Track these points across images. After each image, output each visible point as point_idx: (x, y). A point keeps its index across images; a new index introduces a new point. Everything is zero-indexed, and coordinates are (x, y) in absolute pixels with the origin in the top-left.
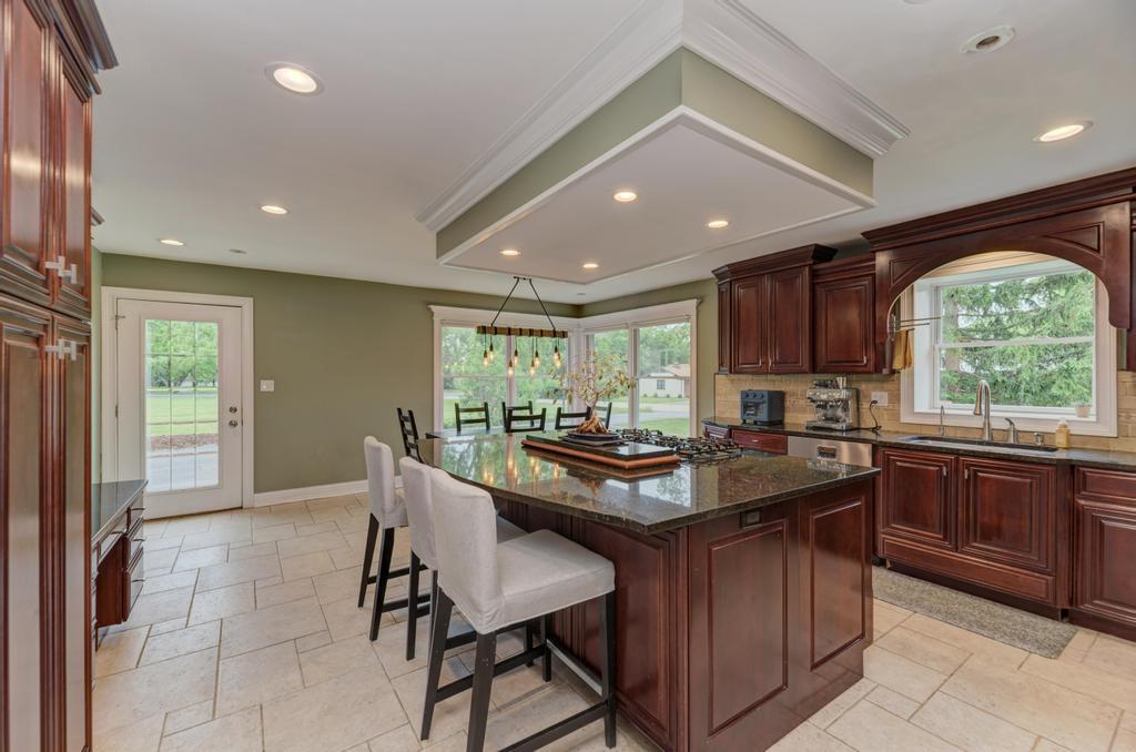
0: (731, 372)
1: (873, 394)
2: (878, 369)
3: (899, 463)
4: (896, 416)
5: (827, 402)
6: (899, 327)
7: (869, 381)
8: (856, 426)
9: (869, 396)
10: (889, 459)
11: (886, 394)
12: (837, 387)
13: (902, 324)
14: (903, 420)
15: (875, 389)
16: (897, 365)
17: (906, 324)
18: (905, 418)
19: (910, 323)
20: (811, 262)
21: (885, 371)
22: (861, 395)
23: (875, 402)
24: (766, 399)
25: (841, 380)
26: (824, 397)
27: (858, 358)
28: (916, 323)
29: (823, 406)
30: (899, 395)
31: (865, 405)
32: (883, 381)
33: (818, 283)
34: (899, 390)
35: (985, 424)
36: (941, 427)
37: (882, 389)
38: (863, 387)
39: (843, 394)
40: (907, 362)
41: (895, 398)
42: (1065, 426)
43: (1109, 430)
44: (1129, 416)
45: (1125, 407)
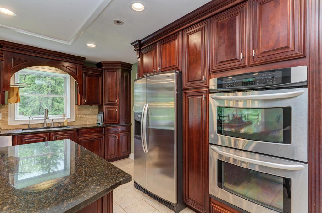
4: (6, 123)
11: (1, 113)
14: (10, 124)
30: (8, 114)
34: (8, 111)
36: (29, 125)
41: (6, 115)
42: (67, 120)
43: (73, 120)
44: (77, 116)
45: (76, 114)
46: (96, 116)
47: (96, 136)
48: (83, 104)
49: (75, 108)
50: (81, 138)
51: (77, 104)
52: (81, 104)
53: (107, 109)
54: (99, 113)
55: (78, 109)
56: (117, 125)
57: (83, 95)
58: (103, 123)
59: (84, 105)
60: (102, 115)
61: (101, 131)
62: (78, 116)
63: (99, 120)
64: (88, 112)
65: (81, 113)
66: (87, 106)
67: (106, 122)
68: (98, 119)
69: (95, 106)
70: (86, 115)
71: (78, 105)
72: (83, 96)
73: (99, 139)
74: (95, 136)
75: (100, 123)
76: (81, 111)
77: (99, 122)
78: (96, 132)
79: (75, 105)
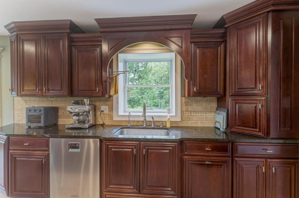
0: (18, 95)
1: (102, 107)
2: (103, 95)
3: (113, 149)
4: (111, 117)
5: (79, 113)
6: (112, 74)
7: (100, 101)
8: (94, 124)
9: (100, 108)
10: (108, 147)
11: (107, 107)
12: (84, 104)
13: (114, 73)
14: (114, 119)
15: (102, 105)
16: (112, 93)
17: (115, 73)
18: (115, 118)
19: (117, 73)
20: (69, 31)
21: (107, 96)
22: (97, 108)
23: (103, 111)
24: (42, 112)
25: (86, 101)
26: (77, 110)
27: (94, 89)
28: (119, 73)
29: (77, 115)
30: (113, 107)
31: (98, 113)
32: (106, 101)
33: (73, 45)
34: (113, 105)
35: (144, 119)
36: (129, 121)
37: (106, 105)
38: (97, 104)
39: (87, 108)
40: (116, 92)
41: (111, 109)
42: (169, 119)
43: (179, 119)
44: (184, 113)
45: (183, 110)
46: (212, 114)
47: (215, 158)
48: (191, 95)
49: (181, 101)
50: (186, 157)
51: (183, 95)
52: (189, 95)
53: (236, 103)
54: (217, 109)
55: (185, 102)
56: (263, 141)
57: (191, 80)
58: (226, 129)
59: (194, 96)
60: (225, 114)
61: (225, 149)
62: (186, 114)
63: (219, 122)
64: (200, 108)
65: (190, 108)
66: (198, 98)
67: (233, 130)
68: (217, 120)
69: (211, 98)
70: (198, 112)
71: (185, 96)
72: (191, 82)
73: (220, 164)
74: (212, 158)
75: (221, 129)
76: (190, 105)
77: (218, 125)
78: (214, 149)
79: (182, 96)
